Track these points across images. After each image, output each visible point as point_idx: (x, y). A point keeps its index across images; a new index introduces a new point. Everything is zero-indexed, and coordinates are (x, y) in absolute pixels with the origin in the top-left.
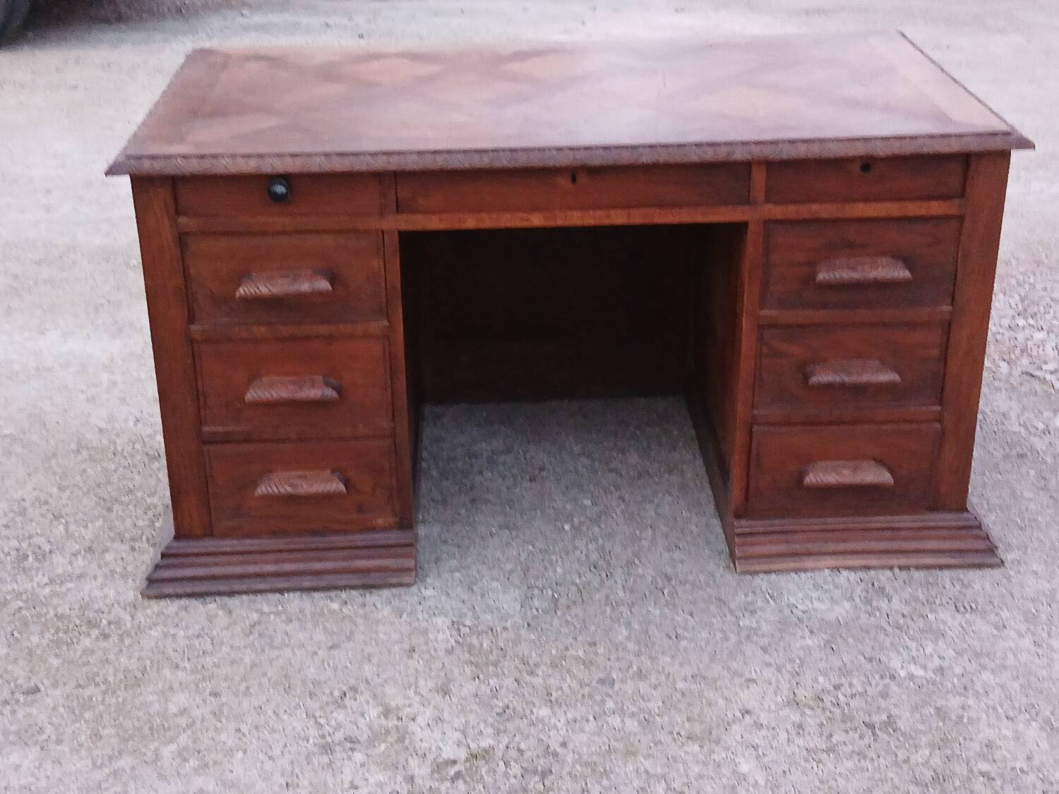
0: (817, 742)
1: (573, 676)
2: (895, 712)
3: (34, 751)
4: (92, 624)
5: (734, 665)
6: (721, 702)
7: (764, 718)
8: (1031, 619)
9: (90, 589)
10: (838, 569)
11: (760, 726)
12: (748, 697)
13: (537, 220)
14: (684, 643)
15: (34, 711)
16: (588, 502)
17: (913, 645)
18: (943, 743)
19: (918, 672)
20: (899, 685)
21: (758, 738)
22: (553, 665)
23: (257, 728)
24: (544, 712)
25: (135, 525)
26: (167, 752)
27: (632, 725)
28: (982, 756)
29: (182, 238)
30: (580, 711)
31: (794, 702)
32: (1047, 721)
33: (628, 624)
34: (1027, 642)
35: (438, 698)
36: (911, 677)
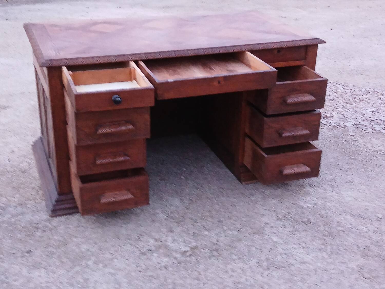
0: (291, 229)
1: (209, 221)
2: (309, 217)
3: (43, 271)
4: (37, 228)
5: (256, 211)
6: (258, 222)
7: (273, 225)
8: (332, 186)
9: (29, 217)
11: (272, 227)
12: (265, 219)
14: (237, 207)
15: (34, 258)
16: (184, 169)
17: (304, 198)
18: (326, 224)
19: (309, 205)
20: (306, 210)
21: (274, 230)
22: (202, 219)
23: (116, 251)
24: (206, 233)
25: (31, 194)
26: (90, 263)
27: (235, 233)
28: (338, 226)
30: (217, 231)
31: (279, 219)
32: (350, 213)
33: (218, 204)
34: (334, 193)
35: (171, 234)
36: (308, 207)
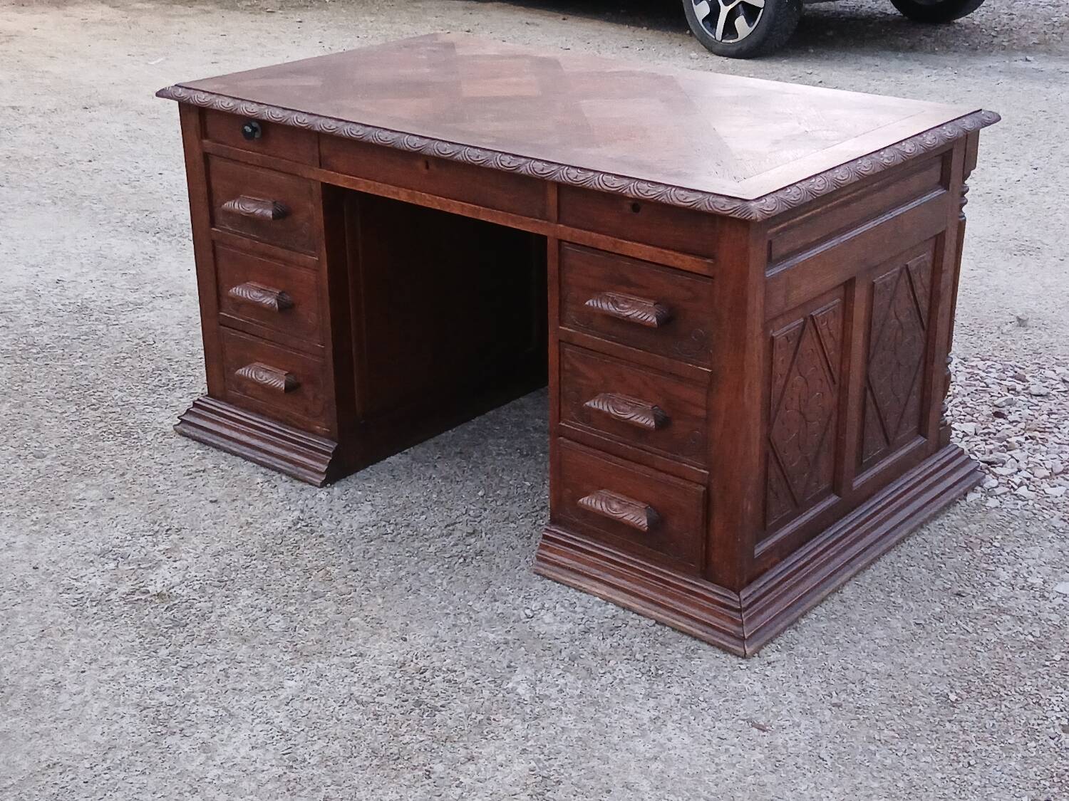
10: (608, 600)
13: (403, 196)
29: (206, 156)
